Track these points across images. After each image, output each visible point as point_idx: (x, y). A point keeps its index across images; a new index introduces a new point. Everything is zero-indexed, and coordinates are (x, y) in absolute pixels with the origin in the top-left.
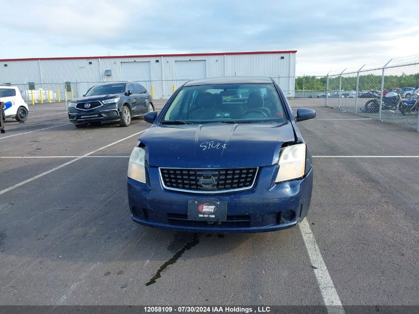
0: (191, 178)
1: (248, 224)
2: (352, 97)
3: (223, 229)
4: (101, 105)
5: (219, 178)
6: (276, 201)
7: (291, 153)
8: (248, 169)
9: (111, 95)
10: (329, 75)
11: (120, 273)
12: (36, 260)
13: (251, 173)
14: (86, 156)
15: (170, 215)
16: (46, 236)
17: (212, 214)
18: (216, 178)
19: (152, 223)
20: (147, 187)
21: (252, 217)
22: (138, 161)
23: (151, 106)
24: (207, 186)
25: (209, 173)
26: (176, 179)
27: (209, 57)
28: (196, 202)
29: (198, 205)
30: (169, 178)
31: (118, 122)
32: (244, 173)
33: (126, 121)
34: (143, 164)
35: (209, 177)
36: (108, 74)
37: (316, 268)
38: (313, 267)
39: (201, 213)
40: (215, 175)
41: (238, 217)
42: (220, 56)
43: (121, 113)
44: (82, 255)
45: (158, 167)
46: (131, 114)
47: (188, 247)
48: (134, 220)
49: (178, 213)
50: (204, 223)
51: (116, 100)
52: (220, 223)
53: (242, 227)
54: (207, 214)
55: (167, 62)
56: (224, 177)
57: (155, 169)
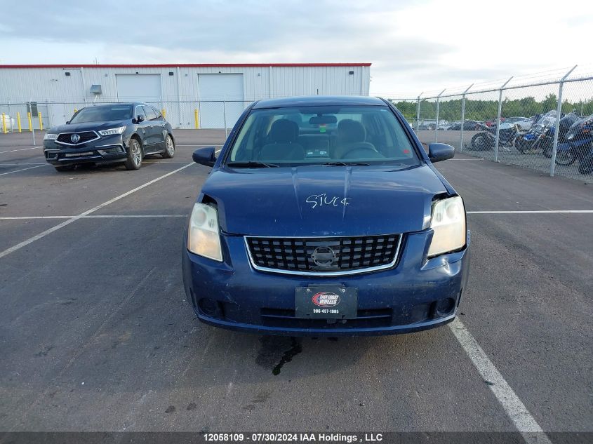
0: (298, 251)
1: (387, 322)
2: (443, 129)
3: (349, 330)
4: (97, 137)
5: (341, 252)
6: (432, 285)
7: (445, 211)
8: (386, 238)
9: (112, 123)
10: (421, 98)
11: (192, 407)
12: (43, 391)
13: (391, 243)
14: (84, 215)
15: (265, 310)
16: (49, 349)
17: (332, 307)
18: (338, 251)
19: (232, 324)
20: (226, 268)
21: (395, 311)
22: (206, 226)
23: (169, 139)
24: (324, 265)
25: (327, 244)
26: (272, 253)
27: (248, 69)
28: (308, 290)
29: (311, 295)
30: (262, 252)
31: (123, 163)
32: (381, 244)
33: (136, 162)
34: (215, 230)
35: (327, 251)
36: (96, 90)
37: (491, 384)
38: (486, 382)
39: (317, 307)
40: (335, 248)
41: (372, 311)
42: (263, 68)
43: (127, 149)
44: (120, 379)
45: (242, 235)
46: (142, 152)
47: (287, 358)
48: (201, 320)
49: (278, 307)
50: (321, 321)
51: (120, 130)
52: (344, 322)
53: (378, 326)
54: (325, 308)
55: (186, 75)
56: (349, 250)
57: (238, 239)
